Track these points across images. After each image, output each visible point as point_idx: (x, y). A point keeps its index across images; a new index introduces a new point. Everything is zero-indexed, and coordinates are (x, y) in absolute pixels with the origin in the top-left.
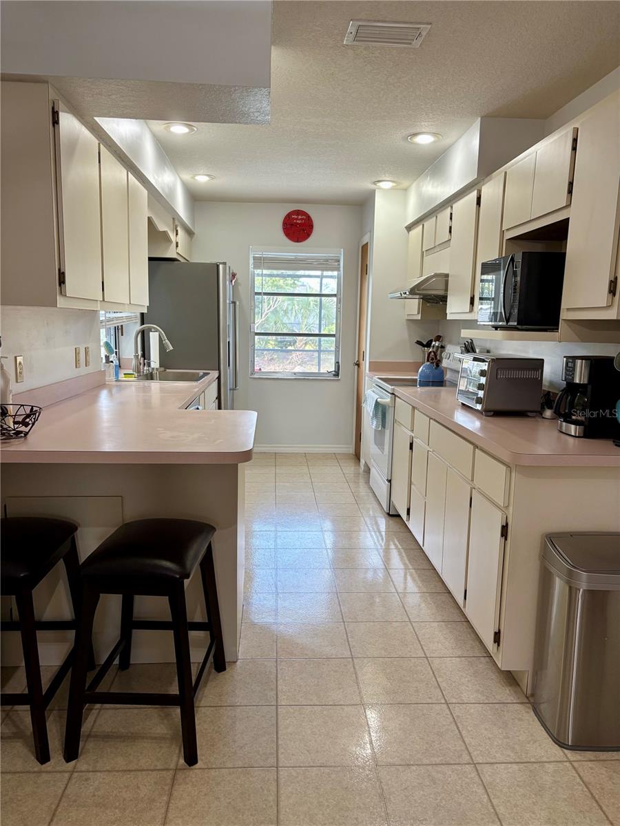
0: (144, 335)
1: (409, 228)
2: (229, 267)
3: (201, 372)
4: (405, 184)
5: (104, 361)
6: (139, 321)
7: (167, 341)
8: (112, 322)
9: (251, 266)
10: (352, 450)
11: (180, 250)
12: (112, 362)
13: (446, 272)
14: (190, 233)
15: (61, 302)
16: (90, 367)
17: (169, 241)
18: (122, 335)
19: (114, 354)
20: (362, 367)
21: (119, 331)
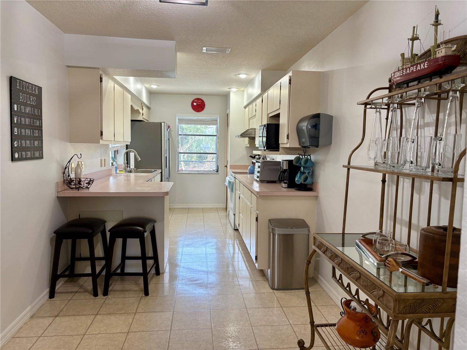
0: (127, 155)
1: (245, 107)
2: (167, 124)
3: (153, 170)
4: (242, 89)
5: (111, 165)
6: (125, 147)
7: (138, 156)
8: (114, 148)
9: (177, 123)
10: (225, 207)
11: (144, 117)
12: (114, 165)
13: (255, 127)
14: (149, 108)
15: (101, 142)
16: (106, 167)
17: (140, 113)
18: (118, 154)
19: (115, 162)
20: (228, 167)
21: (116, 152)
